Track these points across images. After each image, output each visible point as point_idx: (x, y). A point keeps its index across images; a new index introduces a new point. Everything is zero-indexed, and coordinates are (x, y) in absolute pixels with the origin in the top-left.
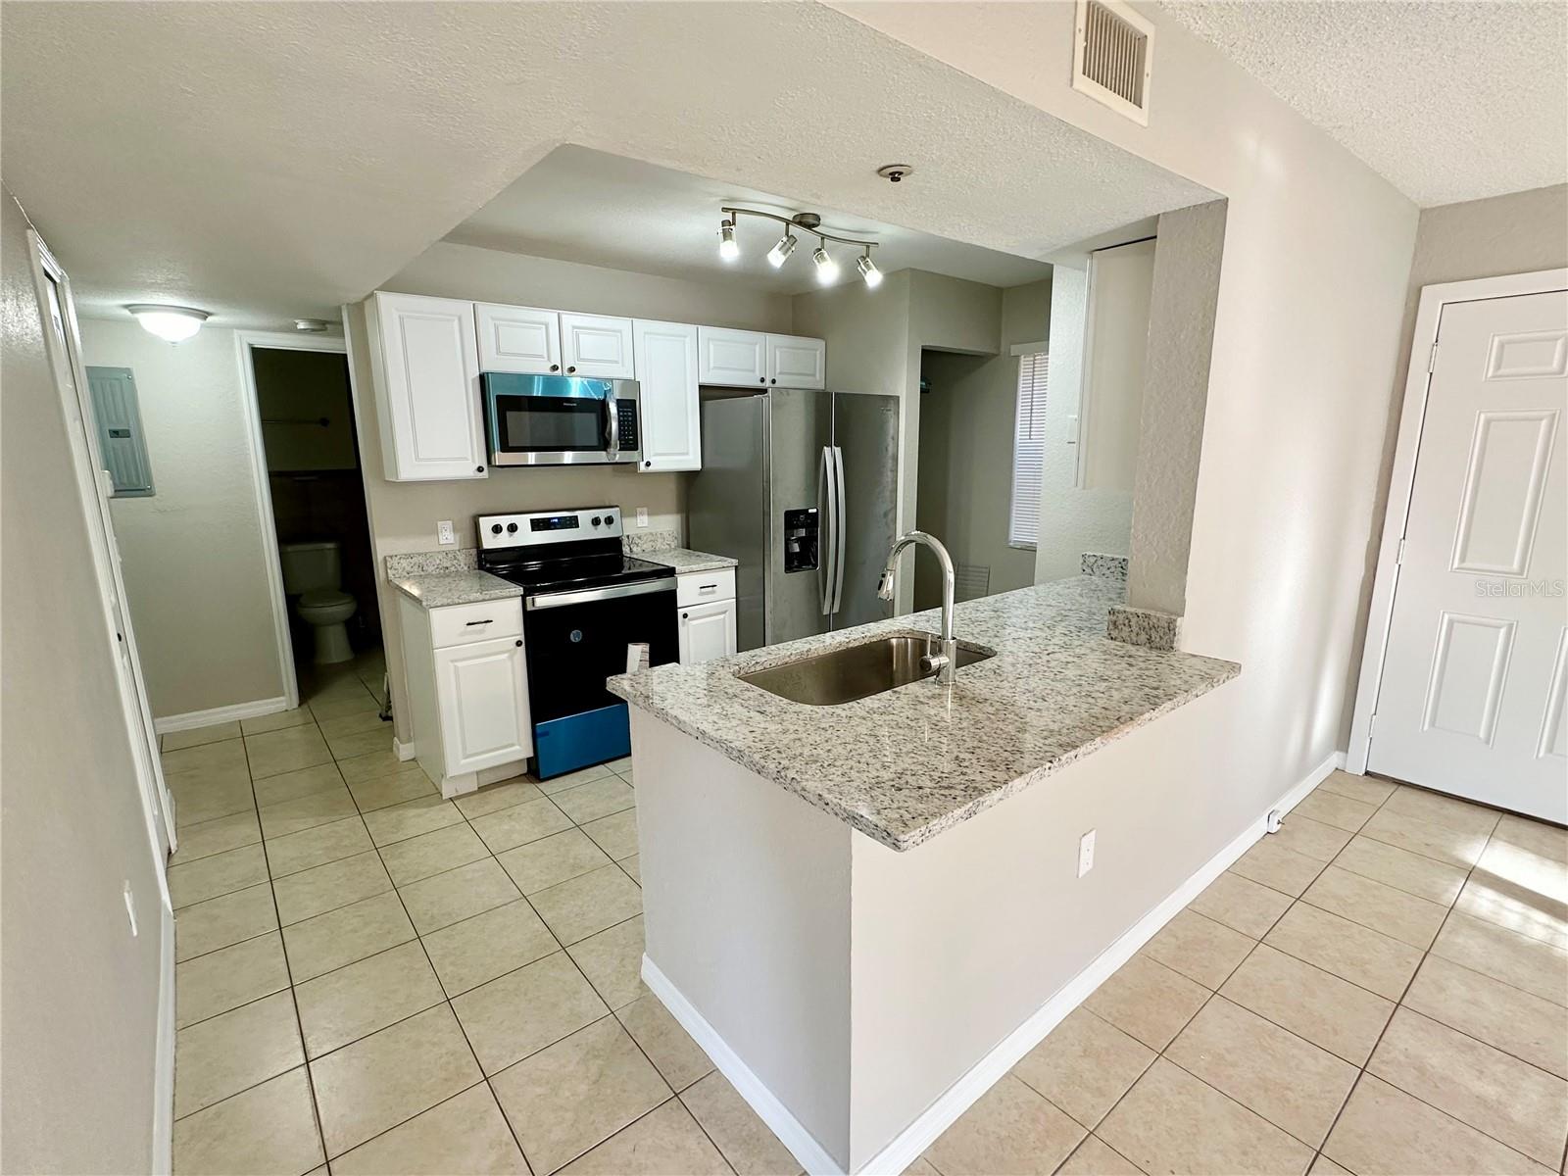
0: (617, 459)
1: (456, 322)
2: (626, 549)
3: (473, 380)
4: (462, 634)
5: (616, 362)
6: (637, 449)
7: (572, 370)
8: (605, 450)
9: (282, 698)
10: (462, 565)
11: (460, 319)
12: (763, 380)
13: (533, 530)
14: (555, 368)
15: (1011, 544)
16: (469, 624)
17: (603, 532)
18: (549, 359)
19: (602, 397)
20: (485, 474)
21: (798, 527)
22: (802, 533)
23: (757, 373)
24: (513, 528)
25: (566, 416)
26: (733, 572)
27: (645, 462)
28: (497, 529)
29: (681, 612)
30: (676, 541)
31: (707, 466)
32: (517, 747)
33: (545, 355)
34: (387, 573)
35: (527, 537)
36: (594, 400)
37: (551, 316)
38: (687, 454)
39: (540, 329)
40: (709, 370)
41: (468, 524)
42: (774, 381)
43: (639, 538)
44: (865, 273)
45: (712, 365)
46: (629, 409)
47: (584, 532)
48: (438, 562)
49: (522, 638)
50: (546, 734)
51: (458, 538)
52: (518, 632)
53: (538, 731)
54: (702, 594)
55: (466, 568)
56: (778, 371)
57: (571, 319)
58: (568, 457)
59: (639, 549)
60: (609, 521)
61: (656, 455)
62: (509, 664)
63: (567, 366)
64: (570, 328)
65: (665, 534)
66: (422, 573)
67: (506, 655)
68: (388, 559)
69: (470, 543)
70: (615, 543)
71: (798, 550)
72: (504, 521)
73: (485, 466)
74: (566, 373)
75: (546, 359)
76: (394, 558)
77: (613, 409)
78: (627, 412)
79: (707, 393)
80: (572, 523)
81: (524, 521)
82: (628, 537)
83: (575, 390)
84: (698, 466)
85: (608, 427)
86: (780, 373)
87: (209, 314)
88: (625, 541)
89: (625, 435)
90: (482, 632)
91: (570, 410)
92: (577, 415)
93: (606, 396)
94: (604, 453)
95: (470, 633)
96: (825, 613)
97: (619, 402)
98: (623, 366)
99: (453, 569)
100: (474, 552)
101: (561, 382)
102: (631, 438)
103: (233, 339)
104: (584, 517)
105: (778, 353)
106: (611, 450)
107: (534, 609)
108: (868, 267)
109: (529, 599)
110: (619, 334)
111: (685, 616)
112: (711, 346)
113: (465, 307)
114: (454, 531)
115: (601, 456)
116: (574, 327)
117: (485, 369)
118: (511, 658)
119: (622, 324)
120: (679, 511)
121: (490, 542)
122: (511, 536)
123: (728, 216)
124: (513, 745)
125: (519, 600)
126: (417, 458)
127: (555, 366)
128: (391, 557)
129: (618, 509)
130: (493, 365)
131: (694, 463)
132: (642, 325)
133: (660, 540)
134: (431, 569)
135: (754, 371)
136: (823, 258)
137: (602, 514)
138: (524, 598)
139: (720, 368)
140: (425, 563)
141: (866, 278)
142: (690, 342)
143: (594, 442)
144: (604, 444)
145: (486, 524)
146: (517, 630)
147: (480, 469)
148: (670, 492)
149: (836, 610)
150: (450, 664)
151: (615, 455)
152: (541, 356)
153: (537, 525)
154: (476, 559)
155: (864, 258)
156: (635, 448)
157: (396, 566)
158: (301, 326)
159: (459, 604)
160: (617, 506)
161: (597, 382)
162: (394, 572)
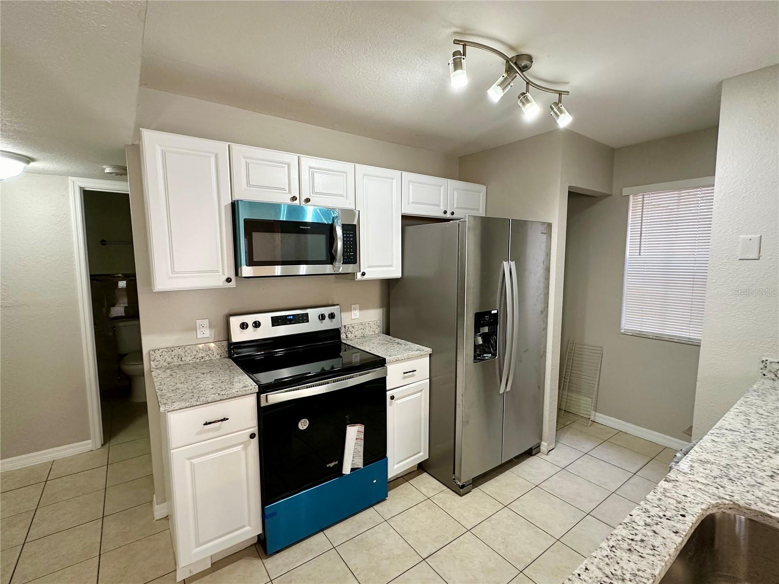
0: (341, 270)
1: (213, 159)
2: (343, 336)
3: (226, 206)
4: (199, 433)
5: (342, 196)
6: (356, 263)
7: (308, 200)
8: (332, 263)
9: (89, 441)
10: (215, 354)
11: (216, 156)
12: (445, 212)
13: (273, 325)
14: (294, 199)
15: (622, 331)
16: (206, 424)
17: (327, 325)
18: (290, 192)
19: (330, 222)
20: (233, 284)
21: (483, 325)
22: (486, 329)
23: (442, 207)
24: (257, 325)
25: (302, 236)
26: (427, 360)
27: (361, 273)
28: (244, 326)
29: (389, 394)
30: (379, 329)
31: (406, 274)
32: (248, 528)
33: (287, 189)
34: (150, 364)
35: (268, 331)
36: (324, 224)
37: (292, 158)
38: (391, 266)
39: (284, 167)
40: (409, 204)
41: (221, 322)
42: (453, 213)
43: (353, 327)
44: (558, 116)
45: (411, 201)
46: (351, 231)
47: (313, 325)
48: (195, 353)
49: (255, 430)
50: (274, 514)
51: (213, 332)
52: (253, 426)
53: (267, 513)
54: (404, 378)
55: (218, 357)
56: (455, 206)
57: (308, 162)
58: (303, 269)
59: (353, 335)
60: (332, 316)
61: (369, 267)
62: (243, 454)
63: (304, 198)
64: (307, 168)
65: (372, 324)
66: (181, 363)
67: (241, 446)
68: (152, 353)
69: (222, 336)
70: (335, 333)
71: (481, 343)
72: (250, 319)
73: (233, 277)
74: (303, 203)
75: (287, 191)
76: (157, 351)
77: (339, 231)
78: (350, 234)
79: (408, 220)
80: (304, 318)
81: (265, 319)
82: (345, 326)
83: (309, 216)
84: (398, 275)
85: (335, 246)
86: (457, 208)
87: (32, 160)
88: (342, 330)
89: (347, 252)
90: (219, 428)
91: (305, 232)
92: (310, 237)
93: (333, 222)
94: (331, 266)
95: (208, 431)
96: (501, 393)
97: (344, 227)
98: (347, 198)
99: (207, 358)
100: (225, 343)
101: (299, 210)
102: (352, 255)
103: (68, 183)
104: (313, 313)
105: (456, 194)
106: (337, 264)
107: (267, 404)
108: (561, 112)
109: (263, 396)
110: (345, 175)
111: (392, 398)
112: (411, 186)
113: (222, 147)
114: (210, 327)
115: (328, 269)
116: (310, 168)
117: (236, 198)
118: (245, 448)
119: (348, 167)
120: (382, 306)
121: (238, 336)
122: (255, 331)
123: (460, 48)
124: (244, 527)
125: (254, 397)
126: (173, 271)
127: (294, 197)
128: (154, 351)
129: (339, 307)
130: (244, 194)
131: (395, 272)
132: (362, 169)
133: (368, 328)
134: (188, 359)
135: (439, 206)
136: (528, 101)
137: (326, 311)
138: (258, 395)
139: (417, 203)
140: (183, 355)
141: (558, 121)
142: (395, 183)
143: (324, 258)
144: (331, 259)
145: (235, 322)
146: (251, 423)
147: (229, 280)
148: (376, 293)
149: (508, 389)
150: (187, 461)
151: (339, 267)
152: (284, 189)
153: (276, 322)
154: (226, 349)
155: (556, 104)
156: (355, 262)
157: (158, 358)
158: (108, 170)
159: (197, 405)
160: (338, 305)
161: (327, 211)
162: (156, 363)
